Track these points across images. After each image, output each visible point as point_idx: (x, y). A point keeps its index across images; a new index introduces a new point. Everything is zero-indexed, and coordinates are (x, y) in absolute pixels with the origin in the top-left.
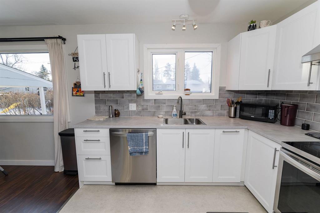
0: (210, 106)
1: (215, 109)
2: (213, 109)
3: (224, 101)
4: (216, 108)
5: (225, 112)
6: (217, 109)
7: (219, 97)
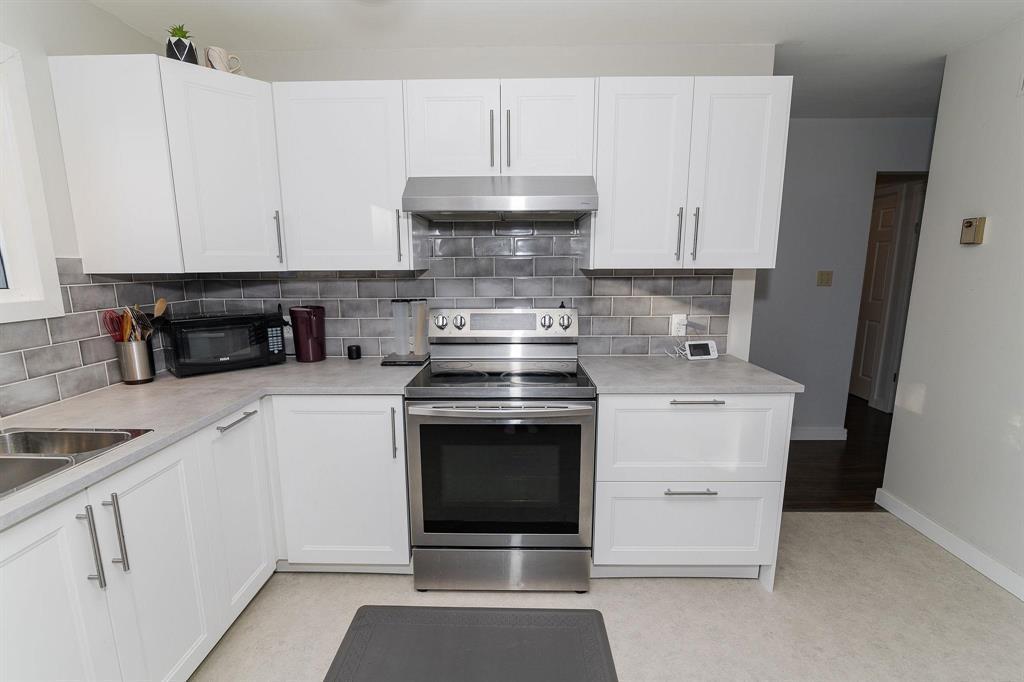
0: (30, 356)
1: (59, 365)
2: (50, 367)
3: (88, 324)
4: (61, 359)
5: (102, 369)
6: (69, 365)
7: (68, 310)
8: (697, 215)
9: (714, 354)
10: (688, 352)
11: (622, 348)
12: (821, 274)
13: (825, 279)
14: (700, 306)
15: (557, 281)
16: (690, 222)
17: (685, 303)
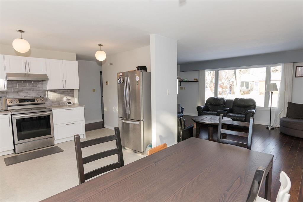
8: (66, 81)
9: (72, 104)
10: (67, 104)
11: (54, 104)
12: (93, 90)
13: (94, 91)
14: (68, 96)
15: (39, 92)
16: (64, 82)
17: (66, 95)
